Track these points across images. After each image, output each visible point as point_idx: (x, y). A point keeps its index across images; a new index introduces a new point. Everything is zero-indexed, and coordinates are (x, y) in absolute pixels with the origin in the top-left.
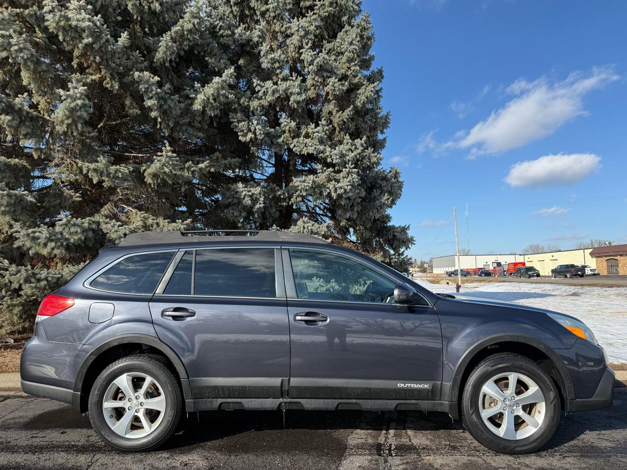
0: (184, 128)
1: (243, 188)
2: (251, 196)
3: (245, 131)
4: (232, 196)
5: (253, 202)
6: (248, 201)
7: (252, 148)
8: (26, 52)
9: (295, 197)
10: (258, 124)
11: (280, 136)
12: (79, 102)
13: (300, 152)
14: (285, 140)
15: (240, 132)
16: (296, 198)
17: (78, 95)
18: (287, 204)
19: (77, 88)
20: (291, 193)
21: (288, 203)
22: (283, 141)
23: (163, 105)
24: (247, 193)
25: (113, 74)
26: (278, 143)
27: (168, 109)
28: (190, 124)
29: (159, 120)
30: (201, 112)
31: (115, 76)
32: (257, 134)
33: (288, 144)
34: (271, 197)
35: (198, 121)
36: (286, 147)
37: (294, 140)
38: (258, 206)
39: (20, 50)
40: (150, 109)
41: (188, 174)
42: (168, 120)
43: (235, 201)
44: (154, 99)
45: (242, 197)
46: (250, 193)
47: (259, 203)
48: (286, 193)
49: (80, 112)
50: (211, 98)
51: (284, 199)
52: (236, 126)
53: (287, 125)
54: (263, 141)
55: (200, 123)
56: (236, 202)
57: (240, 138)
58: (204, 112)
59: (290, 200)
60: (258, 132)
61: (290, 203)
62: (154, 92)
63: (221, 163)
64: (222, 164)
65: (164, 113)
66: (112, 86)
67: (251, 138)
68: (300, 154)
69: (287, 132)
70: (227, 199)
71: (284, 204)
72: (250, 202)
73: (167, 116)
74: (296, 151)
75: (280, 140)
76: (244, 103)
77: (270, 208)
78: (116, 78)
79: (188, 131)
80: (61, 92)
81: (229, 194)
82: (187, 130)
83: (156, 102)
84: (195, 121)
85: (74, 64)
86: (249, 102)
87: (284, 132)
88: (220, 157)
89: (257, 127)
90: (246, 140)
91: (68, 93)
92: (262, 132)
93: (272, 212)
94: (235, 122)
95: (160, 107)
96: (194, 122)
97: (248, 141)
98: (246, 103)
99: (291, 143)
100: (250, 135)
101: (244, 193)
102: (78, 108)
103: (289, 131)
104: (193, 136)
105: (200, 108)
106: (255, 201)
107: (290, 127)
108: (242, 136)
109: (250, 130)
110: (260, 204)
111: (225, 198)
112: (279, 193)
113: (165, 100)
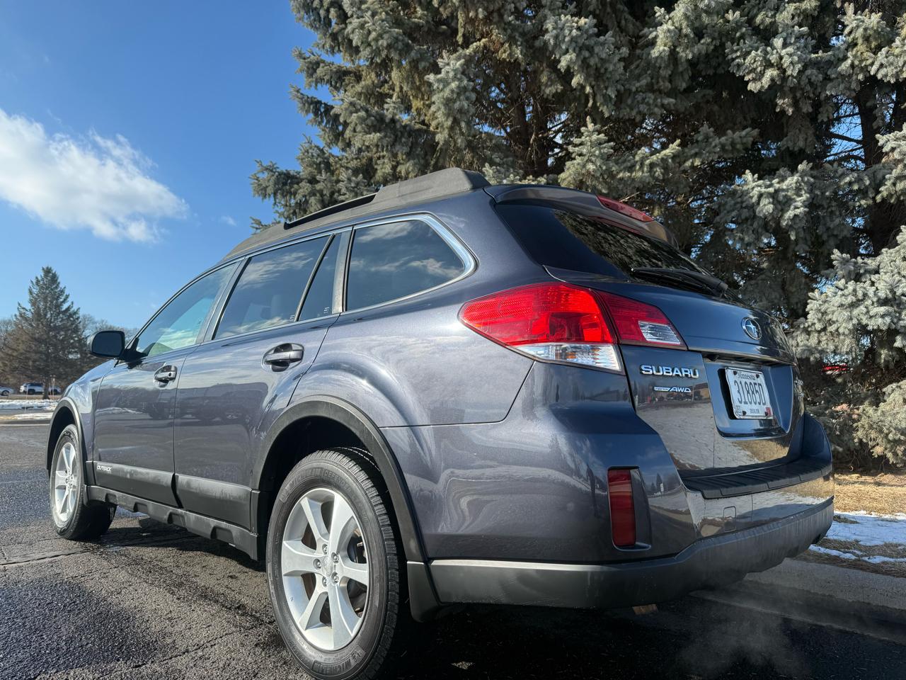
0: (639, 97)
1: (754, 181)
2: (774, 195)
3: (759, 69)
4: (738, 205)
5: (779, 207)
6: (767, 207)
7: (780, 102)
8: (386, 36)
9: (889, 183)
10: (785, 45)
11: (845, 58)
12: (454, 85)
13: (897, 75)
14: (856, 63)
15: (748, 73)
16: (894, 184)
17: (451, 74)
18: (870, 202)
19: (451, 63)
20: (879, 176)
21: (874, 199)
22: (852, 66)
23: (589, 58)
24: (763, 190)
25: (513, 35)
26: (840, 73)
27: (599, 65)
28: (650, 88)
29: (588, 89)
30: (666, 58)
31: (517, 37)
32: (785, 66)
33: (865, 70)
34: (827, 194)
35: (665, 77)
36: (861, 77)
37: (879, 55)
38: (790, 214)
39: (380, 36)
40: (569, 74)
41: (643, 172)
42: (606, 88)
43: (745, 213)
44: (570, 51)
45: (754, 200)
46: (771, 190)
47: (792, 207)
48: (866, 178)
49: (458, 103)
50: (684, 26)
51: (863, 193)
52: (739, 66)
53: (858, 27)
54: (804, 78)
55: (670, 81)
56: (747, 215)
57: (751, 87)
58: (673, 53)
59: (878, 192)
60: (786, 61)
61: (879, 198)
62: (567, 39)
63: (713, 144)
64: (716, 146)
65: (597, 74)
66: (510, 55)
67: (772, 80)
68: (897, 80)
69: (860, 41)
70: (728, 212)
71: (863, 202)
72: (770, 208)
73: (604, 82)
74: (886, 76)
75: (845, 66)
76: (763, 21)
77: (828, 219)
78: (518, 41)
79: (646, 101)
80: (431, 77)
81: (733, 202)
82: (644, 99)
83: (574, 56)
84: (660, 80)
85: (460, 39)
86: (774, 16)
87: (854, 44)
88: (712, 134)
89: (783, 52)
90: (762, 87)
91: (439, 76)
92: (796, 58)
93: (832, 226)
94: (737, 57)
95: (585, 65)
96: (658, 82)
97: (766, 86)
98: (768, 21)
99: (872, 64)
100: (771, 73)
101: (756, 191)
102: (455, 96)
103: (867, 39)
104: (656, 106)
105: (664, 50)
106: (782, 203)
107: (865, 29)
108: (754, 80)
109: (769, 65)
110: (796, 208)
111: (725, 212)
112: (847, 179)
113: (590, 49)
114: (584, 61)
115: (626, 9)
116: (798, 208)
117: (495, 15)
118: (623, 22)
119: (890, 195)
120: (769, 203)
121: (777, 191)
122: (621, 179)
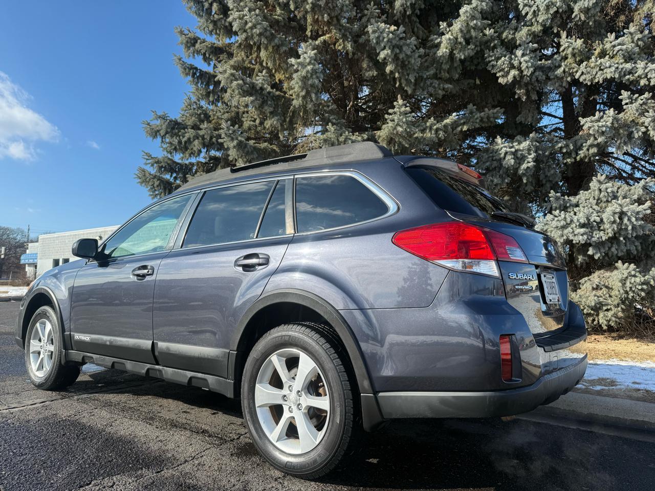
0: (428, 82)
1: (502, 143)
2: (515, 154)
3: (506, 69)
4: (491, 158)
5: (518, 161)
6: (510, 161)
7: (518, 92)
8: (259, 27)
9: (585, 149)
10: (523, 55)
11: (560, 66)
12: (309, 68)
13: (592, 80)
14: (567, 70)
15: (499, 72)
16: (588, 150)
17: (308, 60)
18: (573, 160)
19: (307, 51)
20: (579, 144)
21: (575, 159)
22: (564, 71)
23: (399, 54)
24: (508, 150)
25: (345, 34)
26: (556, 76)
27: (405, 59)
28: (435, 76)
29: (397, 75)
30: (447, 57)
31: (348, 36)
32: (523, 69)
33: (572, 75)
34: (547, 154)
35: (445, 70)
36: (569, 79)
37: (581, 66)
38: (524, 166)
39: (254, 26)
40: (385, 63)
41: (431, 134)
42: (408, 75)
43: (495, 164)
44: (387, 48)
45: (502, 156)
46: (513, 150)
47: (526, 162)
48: (571, 145)
49: (311, 80)
50: (459, 36)
51: (568, 154)
52: (493, 66)
53: (569, 47)
54: (534, 77)
55: (448, 73)
56: (496, 165)
57: (501, 80)
58: (451, 54)
59: (577, 154)
60: (524, 66)
61: (578, 158)
62: (385, 40)
63: (476, 117)
64: (477, 119)
65: (403, 65)
66: (344, 47)
67: (514, 77)
68: (592, 83)
69: (570, 56)
70: (484, 163)
71: (569, 160)
72: (512, 161)
73: (407, 70)
74: (585, 80)
75: (559, 72)
76: (507, 37)
77: (546, 170)
78: (349, 38)
79: (433, 85)
80: (292, 61)
81: (487, 156)
82: (431, 84)
83: (389, 51)
84: (442, 72)
85: (308, 33)
86: (514, 34)
87: (566, 58)
88: (475, 110)
89: (522, 60)
90: (508, 81)
91: (299, 60)
92: (530, 64)
93: (549, 175)
94: (492, 60)
95: (396, 58)
96: (440, 73)
97: (510, 81)
98: (510, 37)
99: (577, 72)
100: (514, 72)
101: (504, 150)
102: (309, 75)
103: (574, 55)
104: (440, 89)
105: (446, 52)
106: (520, 159)
107: (573, 49)
108: (503, 76)
109: (512, 67)
110: (528, 162)
111: (482, 162)
112: (560, 145)
113: (400, 48)
114: (396, 55)
115: (418, 20)
116: (529, 163)
117: (335, 19)
118: (416, 29)
119: (585, 157)
120: (512, 158)
121: (517, 151)
122: (417, 138)
